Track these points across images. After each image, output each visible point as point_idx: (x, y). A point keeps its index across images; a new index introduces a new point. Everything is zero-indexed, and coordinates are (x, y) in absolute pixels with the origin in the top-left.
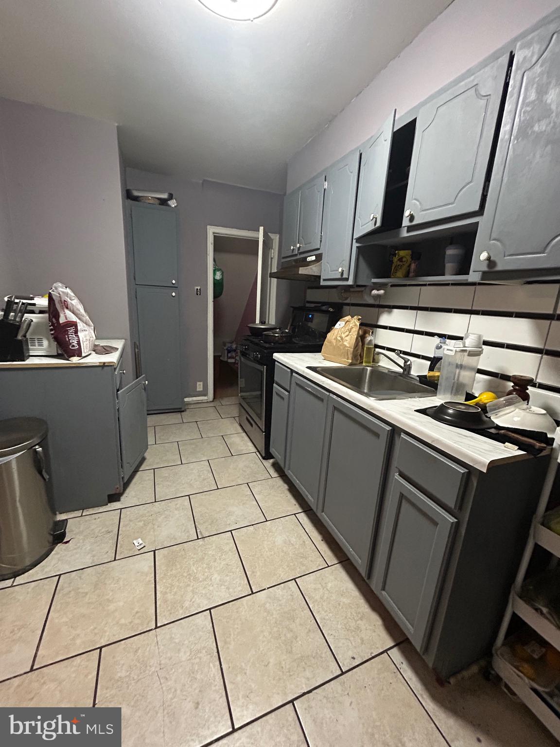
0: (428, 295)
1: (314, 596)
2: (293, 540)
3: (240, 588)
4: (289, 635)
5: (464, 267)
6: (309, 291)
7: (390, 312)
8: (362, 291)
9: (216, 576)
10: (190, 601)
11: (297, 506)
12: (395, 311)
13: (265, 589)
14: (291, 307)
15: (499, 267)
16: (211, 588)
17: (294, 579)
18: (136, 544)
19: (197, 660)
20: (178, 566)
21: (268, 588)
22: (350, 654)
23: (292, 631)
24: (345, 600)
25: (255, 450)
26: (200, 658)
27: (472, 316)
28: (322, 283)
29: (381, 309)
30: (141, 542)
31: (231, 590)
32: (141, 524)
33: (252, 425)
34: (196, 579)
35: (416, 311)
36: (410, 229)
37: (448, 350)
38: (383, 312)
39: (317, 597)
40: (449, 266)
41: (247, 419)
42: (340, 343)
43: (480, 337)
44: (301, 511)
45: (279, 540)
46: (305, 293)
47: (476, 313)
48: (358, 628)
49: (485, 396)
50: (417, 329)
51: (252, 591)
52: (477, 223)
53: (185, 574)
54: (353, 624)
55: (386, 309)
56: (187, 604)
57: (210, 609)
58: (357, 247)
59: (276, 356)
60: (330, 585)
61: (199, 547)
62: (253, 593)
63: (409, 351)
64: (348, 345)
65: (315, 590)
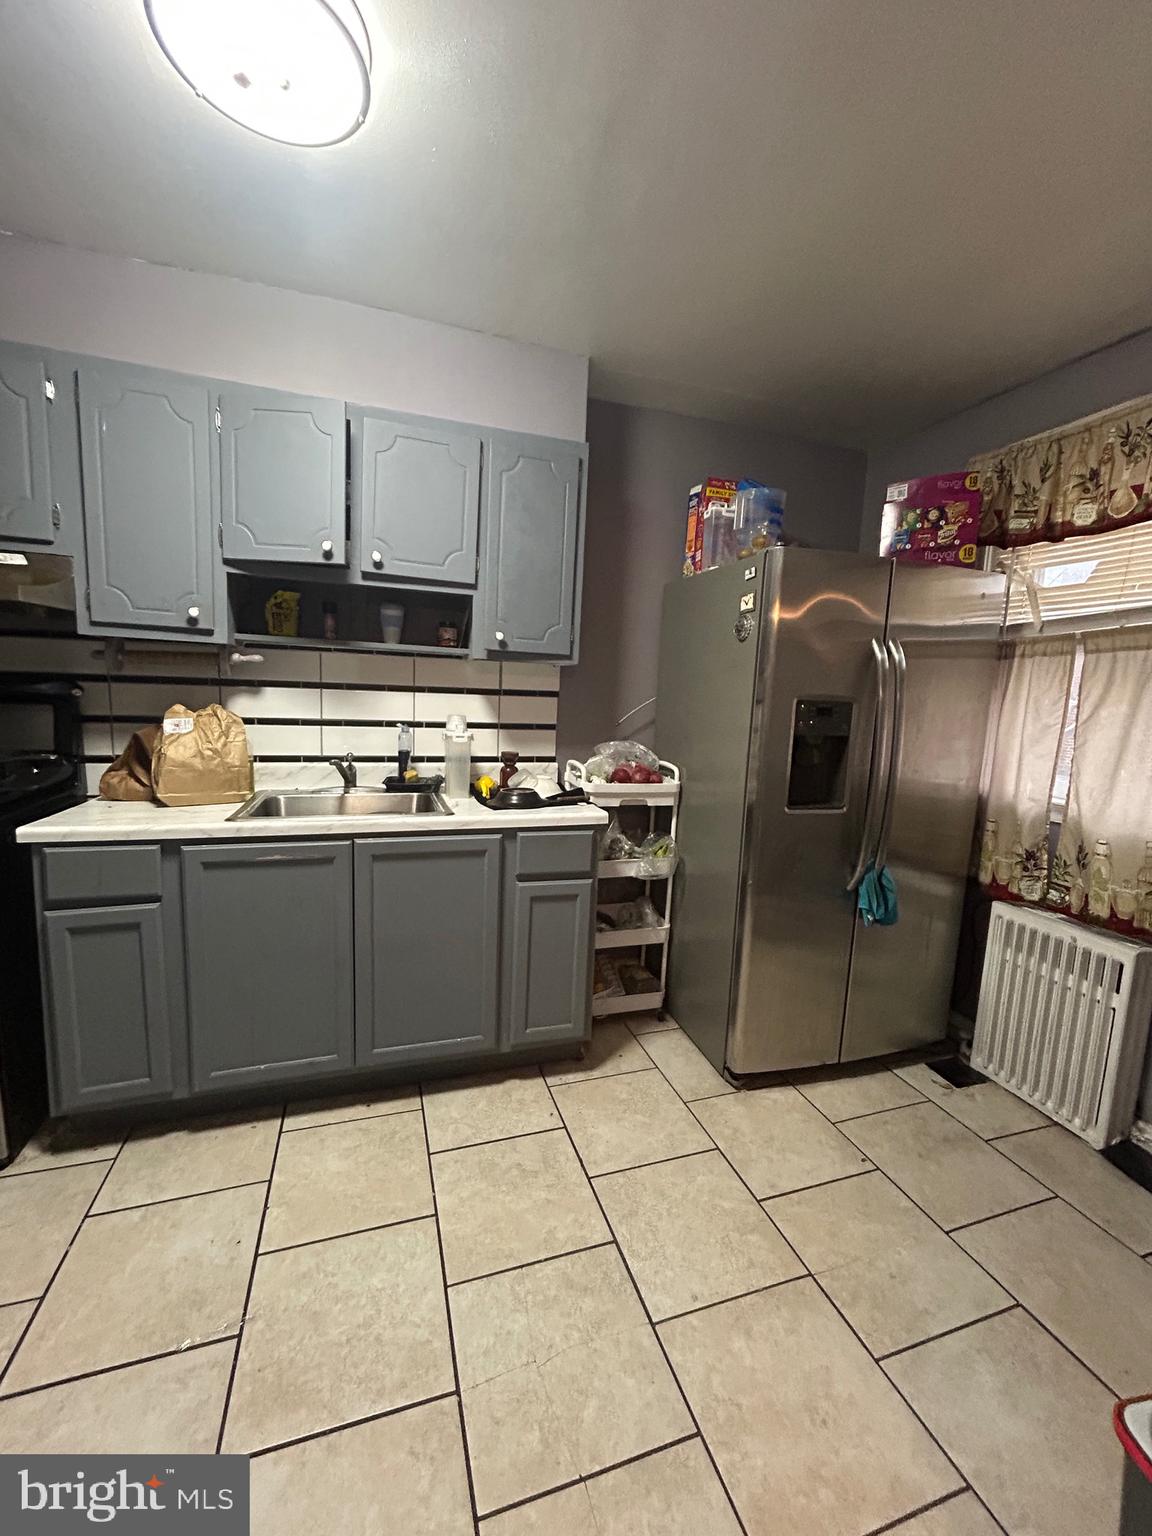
1: (466, 1134)
2: (346, 1143)
3: (420, 1235)
4: (515, 1172)
9: (376, 1282)
13: (434, 1197)
15: (511, 648)
17: (429, 1154)
19: (530, 1297)
20: (310, 1375)
21: (434, 1191)
23: (510, 1169)
26: (528, 1292)
27: (417, 694)
28: (78, 629)
34: (367, 1324)
35: (317, 690)
39: (469, 1132)
42: (216, 762)
44: (279, 1121)
45: (334, 1164)
47: (421, 690)
50: (326, 717)
51: (432, 1216)
52: (471, 597)
53: (345, 1351)
55: (245, 688)
57: (446, 1287)
58: (227, 572)
59: (27, 831)
60: (455, 1114)
62: (435, 1213)
65: (456, 1131)
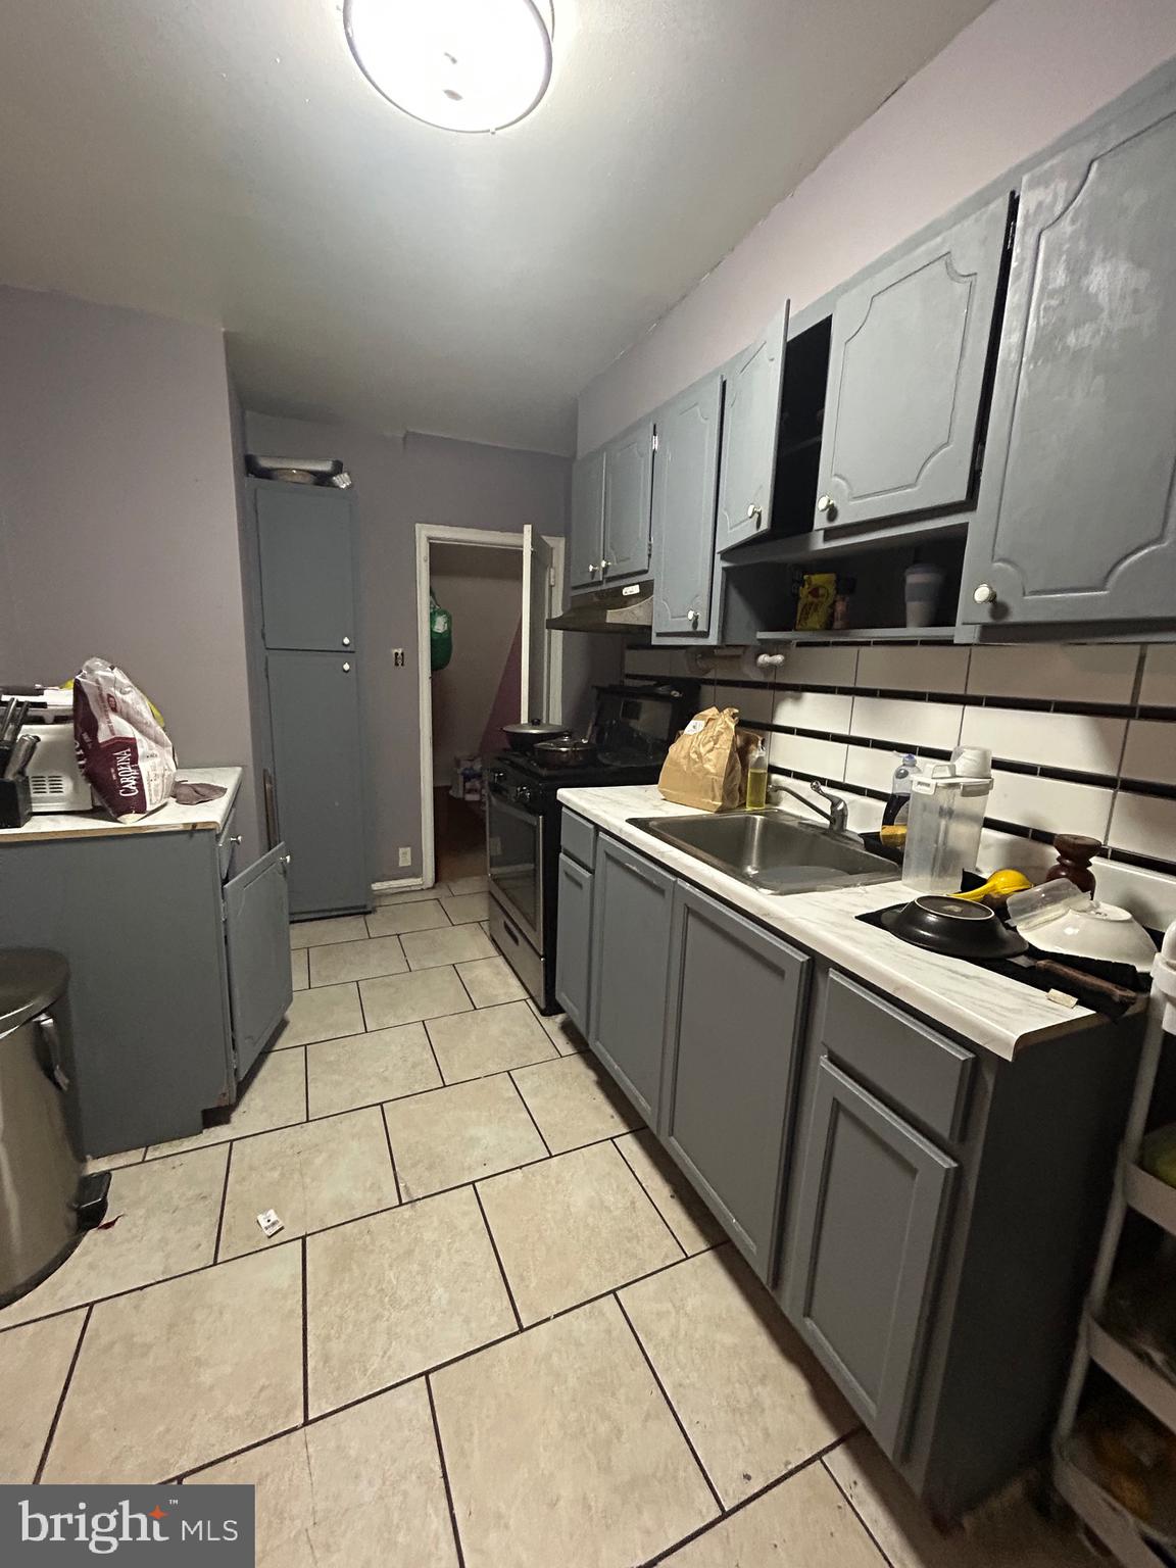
0: (873, 664)
1: (658, 1335)
2: (610, 1199)
3: (494, 1320)
4: (604, 1428)
5: (944, 610)
6: (629, 654)
7: (798, 699)
8: (738, 657)
9: (440, 1291)
10: (383, 1357)
11: (617, 1119)
12: (808, 696)
13: (548, 1319)
14: (593, 687)
15: (1016, 617)
16: (429, 1322)
17: (613, 1292)
18: (264, 1224)
19: (399, 1499)
20: (356, 1272)
21: (556, 1316)
22: (741, 1467)
23: (609, 1418)
24: (728, 1339)
25: (524, 995)
26: (405, 1494)
27: (967, 707)
28: (655, 641)
29: (778, 694)
30: (274, 1218)
31: (473, 1325)
32: (276, 1174)
33: (516, 941)
34: (395, 1302)
35: (850, 698)
36: (830, 534)
37: (919, 783)
38: (783, 699)
39: (665, 1333)
40: (914, 608)
41: (506, 926)
42: (697, 766)
43: (984, 754)
44: (625, 1131)
45: (579, 1201)
46: (622, 657)
47: (976, 701)
48: (756, 1404)
49: (1002, 879)
50: (855, 733)
51: (520, 1325)
52: (965, 526)
53: (372, 1291)
54: (743, 1395)
55: (790, 693)
56: (375, 1364)
57: (426, 1374)
58: (723, 569)
59: (565, 794)
60: (691, 1303)
61: (403, 1223)
62: (522, 1330)
63: (840, 780)
64: (713, 771)
65: (660, 1315)
